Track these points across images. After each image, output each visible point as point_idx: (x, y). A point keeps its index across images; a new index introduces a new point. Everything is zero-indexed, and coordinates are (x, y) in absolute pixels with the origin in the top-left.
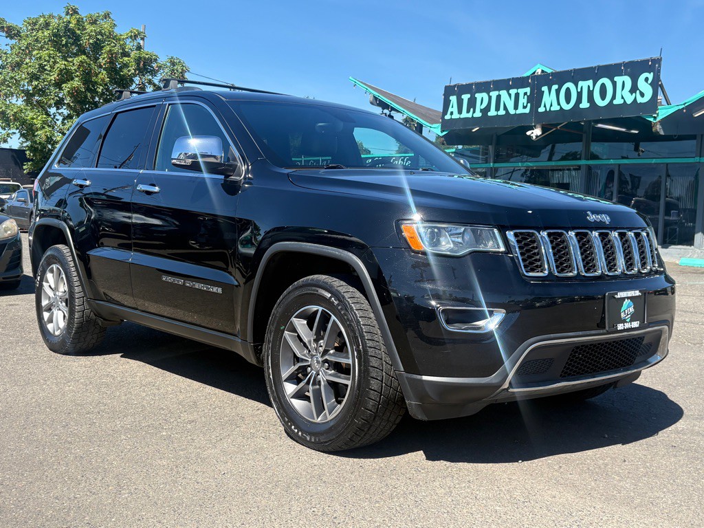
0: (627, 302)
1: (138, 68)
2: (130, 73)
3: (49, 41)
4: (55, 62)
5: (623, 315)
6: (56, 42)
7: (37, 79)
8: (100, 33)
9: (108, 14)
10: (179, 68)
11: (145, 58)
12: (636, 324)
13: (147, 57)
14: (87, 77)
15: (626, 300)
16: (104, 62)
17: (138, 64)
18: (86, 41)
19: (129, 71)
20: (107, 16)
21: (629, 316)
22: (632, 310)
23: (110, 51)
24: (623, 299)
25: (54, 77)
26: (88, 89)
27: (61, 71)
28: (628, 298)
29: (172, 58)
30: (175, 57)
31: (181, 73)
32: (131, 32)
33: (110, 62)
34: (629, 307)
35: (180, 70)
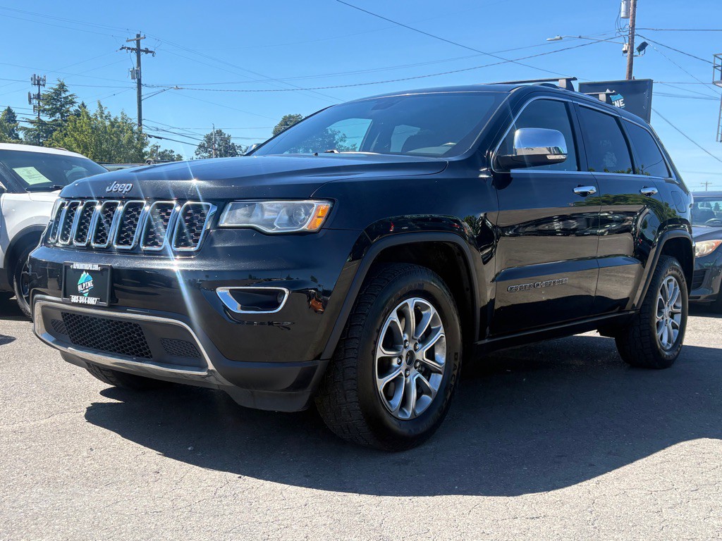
0: (84, 275)
5: (80, 288)
12: (92, 301)
15: (84, 273)
21: (87, 290)
22: (90, 284)
24: (82, 271)
28: (87, 271)
34: (87, 280)
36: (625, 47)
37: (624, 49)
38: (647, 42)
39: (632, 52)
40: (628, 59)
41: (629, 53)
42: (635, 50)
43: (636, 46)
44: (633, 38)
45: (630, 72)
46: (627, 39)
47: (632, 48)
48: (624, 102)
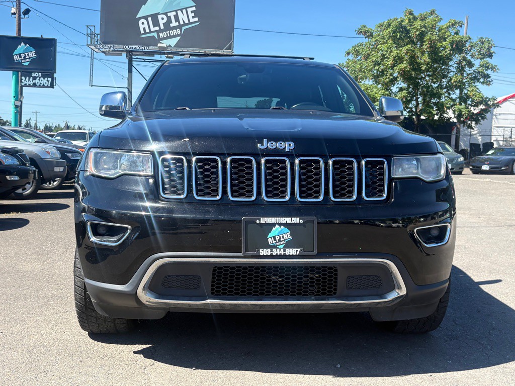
1: (452, 49)
2: (446, 53)
3: (390, 36)
4: (391, 52)
5: (271, 241)
6: (394, 36)
7: (379, 64)
8: (425, 27)
9: (433, 11)
10: (486, 45)
11: (456, 41)
12: (293, 251)
13: (458, 40)
14: (413, 60)
15: (277, 226)
16: (426, 47)
17: (452, 46)
18: (414, 34)
19: (446, 52)
20: (432, 13)
21: (283, 242)
22: (287, 236)
23: (430, 39)
25: (390, 62)
26: (414, 69)
27: (394, 58)
29: (481, 38)
30: (484, 38)
31: (488, 49)
32: (450, 22)
33: (430, 47)
34: (281, 233)
35: (487, 47)
36: (14, 10)
37: (12, 12)
38: (30, 9)
39: (20, 15)
40: (16, 20)
41: (17, 16)
42: (21, 14)
43: (22, 10)
44: (20, 4)
45: (19, 30)
46: (15, 4)
47: (19, 11)
48: (35, 53)
